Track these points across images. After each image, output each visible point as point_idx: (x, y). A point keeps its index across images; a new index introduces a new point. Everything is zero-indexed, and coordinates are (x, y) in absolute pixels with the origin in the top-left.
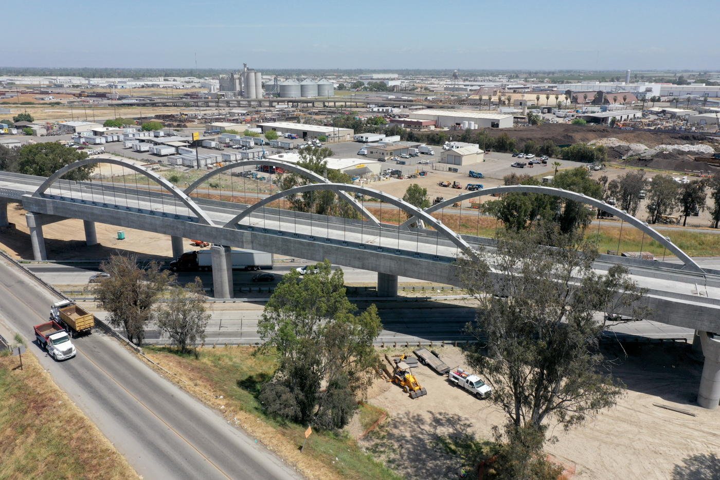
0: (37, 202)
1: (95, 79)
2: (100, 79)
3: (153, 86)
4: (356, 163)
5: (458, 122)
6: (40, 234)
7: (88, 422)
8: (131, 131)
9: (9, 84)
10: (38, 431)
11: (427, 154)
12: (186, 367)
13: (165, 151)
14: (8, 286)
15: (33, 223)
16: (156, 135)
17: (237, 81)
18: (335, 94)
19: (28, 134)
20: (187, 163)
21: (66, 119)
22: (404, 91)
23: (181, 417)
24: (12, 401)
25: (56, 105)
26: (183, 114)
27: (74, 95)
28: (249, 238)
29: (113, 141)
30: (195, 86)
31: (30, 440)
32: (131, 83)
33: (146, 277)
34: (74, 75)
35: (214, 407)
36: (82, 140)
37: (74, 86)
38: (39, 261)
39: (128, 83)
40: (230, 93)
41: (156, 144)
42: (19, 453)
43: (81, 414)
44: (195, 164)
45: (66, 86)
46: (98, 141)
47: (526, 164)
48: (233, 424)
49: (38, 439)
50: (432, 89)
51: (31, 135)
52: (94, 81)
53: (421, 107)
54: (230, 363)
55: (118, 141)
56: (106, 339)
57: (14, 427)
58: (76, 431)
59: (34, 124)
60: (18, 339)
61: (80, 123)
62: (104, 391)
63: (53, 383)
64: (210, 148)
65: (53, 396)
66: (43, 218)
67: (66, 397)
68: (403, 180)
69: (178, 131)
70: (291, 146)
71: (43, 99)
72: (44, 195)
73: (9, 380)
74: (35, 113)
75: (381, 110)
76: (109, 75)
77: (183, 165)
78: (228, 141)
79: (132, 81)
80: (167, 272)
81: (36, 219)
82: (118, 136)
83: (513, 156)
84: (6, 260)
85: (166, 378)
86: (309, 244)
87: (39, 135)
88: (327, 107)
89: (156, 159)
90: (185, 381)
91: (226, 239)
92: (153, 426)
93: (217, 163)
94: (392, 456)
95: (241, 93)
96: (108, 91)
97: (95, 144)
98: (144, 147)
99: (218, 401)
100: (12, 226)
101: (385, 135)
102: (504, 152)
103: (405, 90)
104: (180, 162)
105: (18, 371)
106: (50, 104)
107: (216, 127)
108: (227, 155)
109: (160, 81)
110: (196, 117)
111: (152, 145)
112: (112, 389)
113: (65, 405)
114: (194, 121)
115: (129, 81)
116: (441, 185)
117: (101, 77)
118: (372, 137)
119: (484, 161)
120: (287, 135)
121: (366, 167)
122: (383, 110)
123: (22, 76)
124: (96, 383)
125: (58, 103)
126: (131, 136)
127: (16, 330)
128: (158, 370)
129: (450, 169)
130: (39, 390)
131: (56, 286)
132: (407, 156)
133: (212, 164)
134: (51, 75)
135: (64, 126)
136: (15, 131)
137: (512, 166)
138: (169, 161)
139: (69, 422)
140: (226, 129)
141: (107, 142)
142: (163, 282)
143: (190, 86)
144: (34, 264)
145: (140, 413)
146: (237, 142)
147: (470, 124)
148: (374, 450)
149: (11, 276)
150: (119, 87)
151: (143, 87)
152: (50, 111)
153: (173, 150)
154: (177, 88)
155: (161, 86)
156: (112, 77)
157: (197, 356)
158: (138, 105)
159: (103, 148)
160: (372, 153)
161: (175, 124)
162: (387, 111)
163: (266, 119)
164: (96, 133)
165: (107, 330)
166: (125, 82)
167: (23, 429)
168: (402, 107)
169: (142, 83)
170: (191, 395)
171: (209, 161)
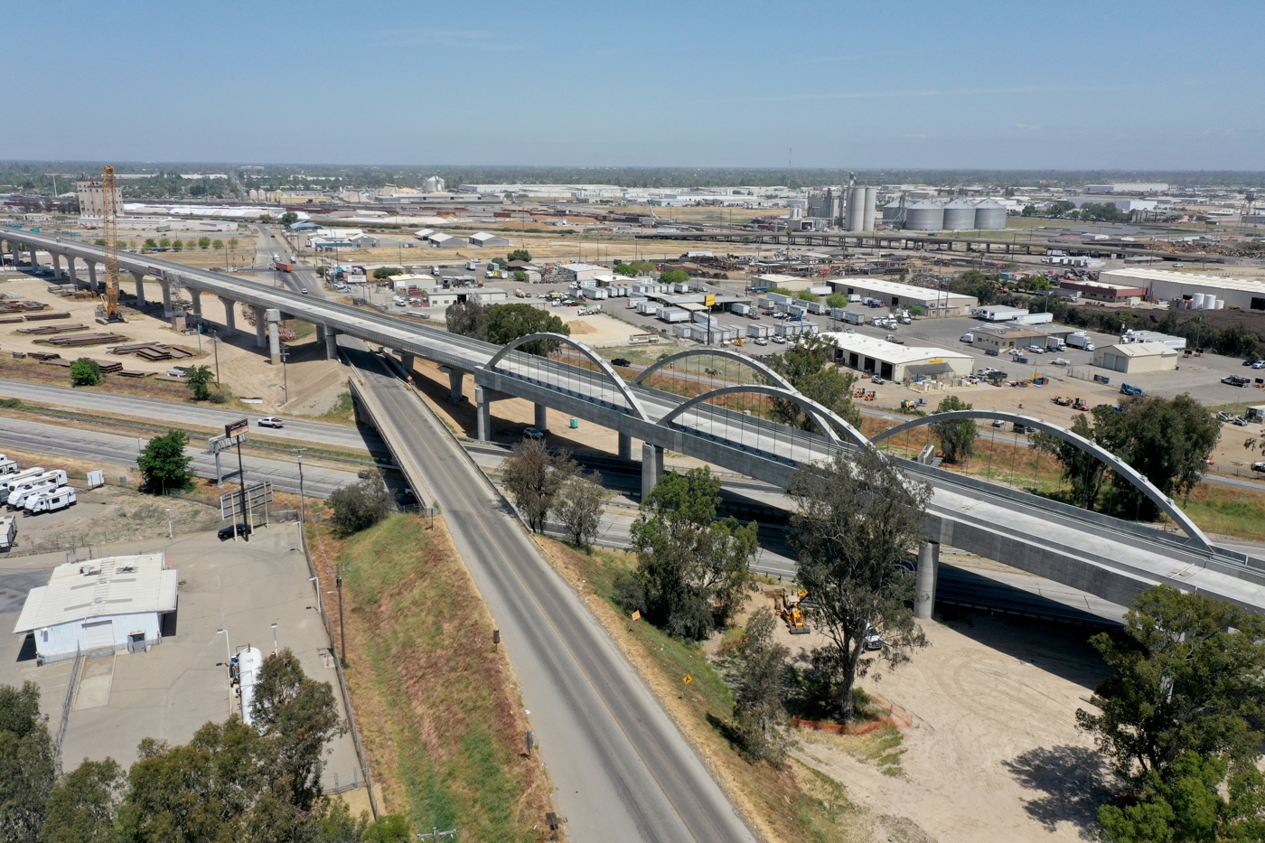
0: (487, 376)
1: (636, 190)
2: (641, 190)
3: (714, 203)
4: (930, 356)
5: (1188, 294)
6: (486, 410)
7: (469, 576)
8: (646, 280)
9: (521, 196)
10: (432, 578)
11: (1081, 348)
12: (567, 554)
13: (675, 315)
14: (441, 459)
15: (481, 399)
16: (678, 289)
17: (836, 202)
18: (1008, 224)
19: (520, 279)
20: (697, 336)
21: (572, 259)
22: (1151, 222)
23: (542, 588)
24: (420, 553)
25: (568, 235)
26: (732, 256)
27: (596, 217)
28: (680, 440)
29: (618, 296)
30: (777, 204)
31: (425, 584)
32: (683, 197)
33: (553, 463)
34: (608, 183)
35: (573, 588)
36: (580, 293)
37: (602, 202)
38: (482, 441)
39: (679, 198)
40: (823, 221)
41: (668, 305)
42: (416, 591)
43: (465, 569)
44: (706, 338)
45: (591, 201)
46: (598, 295)
47: (1248, 381)
48: (582, 602)
49: (431, 584)
50: (1214, 219)
51: (522, 280)
52: (633, 193)
53: (1149, 258)
54: (622, 566)
55: (625, 296)
56: (508, 518)
57: (416, 572)
58: (458, 581)
59: (531, 265)
60: (436, 505)
61: (585, 267)
62: (490, 558)
63: (452, 544)
64: (741, 315)
65: (449, 553)
66: (491, 394)
67: (458, 556)
68: (1002, 388)
69: (711, 283)
70: (861, 320)
71: (554, 224)
72: (494, 369)
73: (421, 536)
74: (538, 246)
75: (1066, 262)
76: (658, 183)
77: (691, 338)
78: (771, 304)
79: (686, 194)
80: (574, 462)
81: (485, 394)
82: (626, 290)
83: (1245, 364)
84: (447, 434)
85: (544, 558)
86: (738, 453)
87: (531, 282)
88: (974, 251)
89: (661, 326)
90: (559, 563)
91: (658, 438)
92: (517, 590)
93: (738, 338)
94: (734, 672)
95: (839, 222)
96: (646, 210)
97: (595, 299)
98: (652, 308)
99: (578, 583)
100: (465, 399)
101: (1027, 311)
102: (1233, 356)
103: (1155, 221)
104: (687, 333)
105: (429, 531)
106: (561, 232)
107: (766, 281)
108: (755, 328)
109: (727, 195)
110: (746, 262)
111: (661, 306)
112: (497, 558)
113: (455, 561)
114: (743, 269)
115: (682, 194)
116: (1057, 402)
117: (645, 186)
118: (1002, 312)
119: (1177, 368)
120: (866, 300)
121: (946, 364)
122: (1070, 261)
123: (542, 183)
124: (486, 551)
125: (570, 232)
126: (643, 290)
127: (436, 497)
128: (540, 551)
129: (1096, 378)
130: (441, 548)
131: (484, 468)
132: (1040, 350)
133: (730, 340)
134: (578, 182)
135: (565, 269)
136: (505, 275)
137: (1223, 381)
138: (674, 331)
139: (454, 573)
140: (779, 286)
141: (610, 296)
142: (569, 472)
143: (770, 204)
144: (476, 444)
145: (511, 579)
146: (783, 307)
147: (1207, 300)
148: (720, 665)
149: (447, 450)
150: (663, 204)
151: (698, 204)
152: (557, 244)
153: (686, 315)
154: (748, 208)
155: (726, 204)
156: (663, 185)
157: (589, 552)
158: (676, 238)
159: (599, 307)
160: (980, 340)
161: (712, 272)
162: (1078, 264)
163: (853, 270)
164: (600, 283)
165: (511, 511)
166: (674, 197)
167: (422, 575)
168: (1114, 256)
169: (698, 198)
170: (559, 576)
171: (727, 336)
